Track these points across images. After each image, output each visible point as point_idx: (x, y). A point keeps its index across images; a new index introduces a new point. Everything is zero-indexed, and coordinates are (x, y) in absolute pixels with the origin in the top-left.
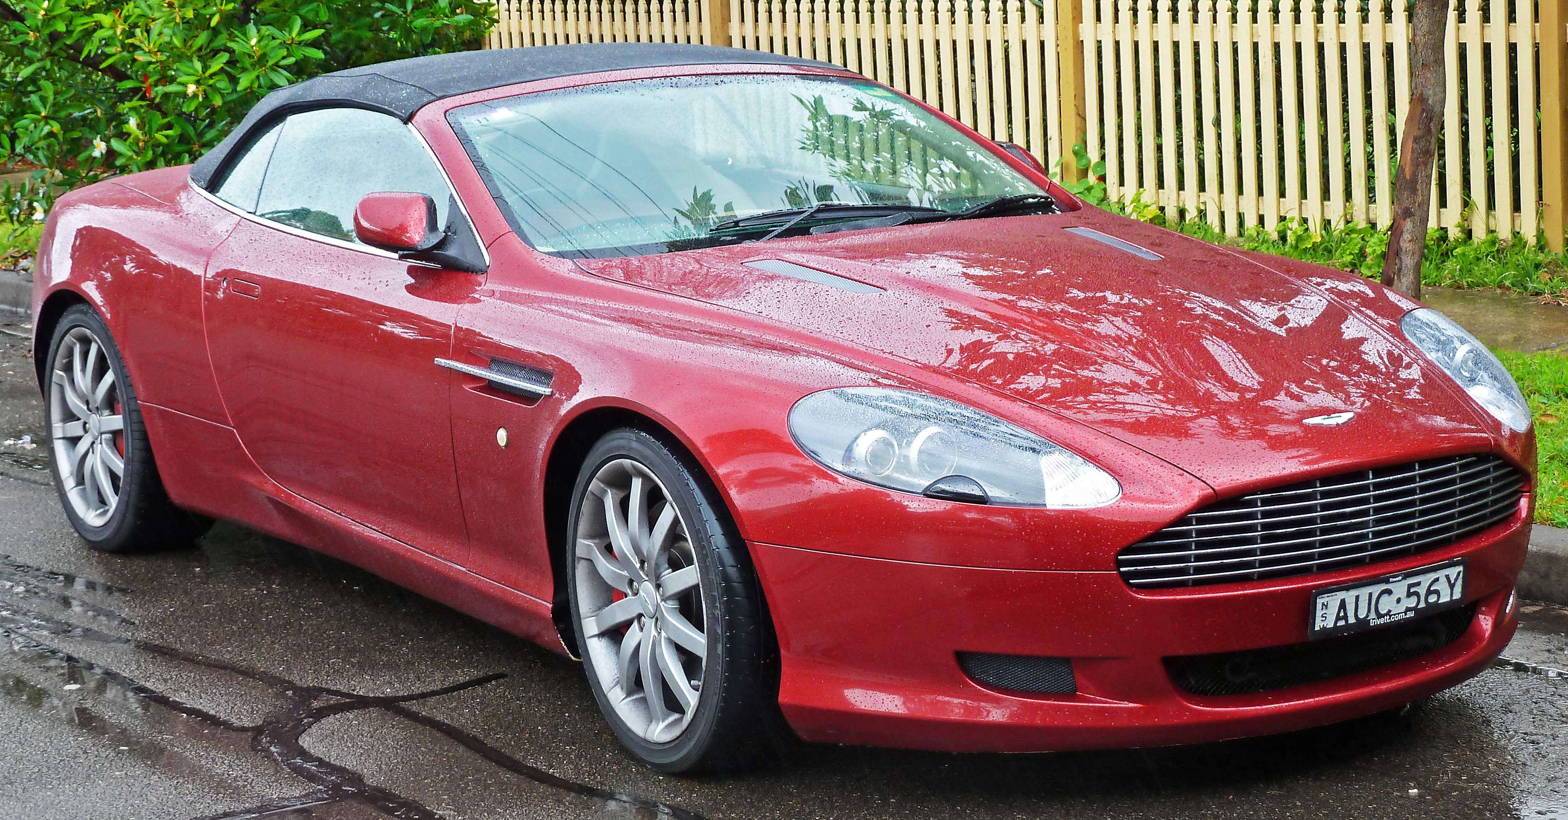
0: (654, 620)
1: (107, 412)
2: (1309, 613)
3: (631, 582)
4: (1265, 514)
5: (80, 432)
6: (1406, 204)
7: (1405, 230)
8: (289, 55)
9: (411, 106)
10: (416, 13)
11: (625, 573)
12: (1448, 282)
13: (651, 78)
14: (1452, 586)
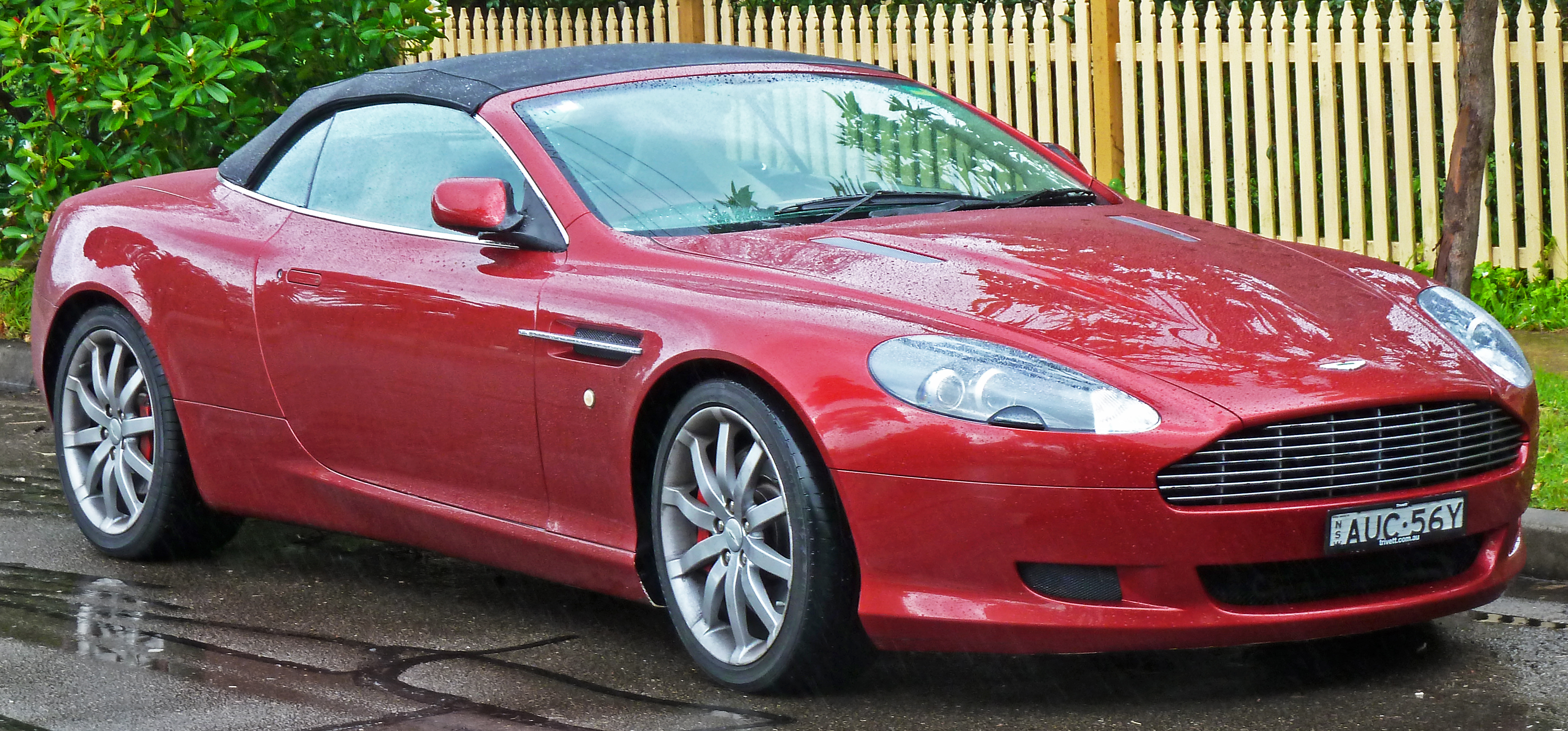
0: (739, 553)
1: (131, 416)
2: (1324, 530)
3: (717, 521)
4: (1286, 443)
5: (97, 438)
6: (1455, 218)
7: (1454, 244)
8: (227, 68)
9: (477, 98)
10: (364, 23)
11: (712, 513)
12: (1523, 323)
13: (706, 75)
14: (1454, 516)
